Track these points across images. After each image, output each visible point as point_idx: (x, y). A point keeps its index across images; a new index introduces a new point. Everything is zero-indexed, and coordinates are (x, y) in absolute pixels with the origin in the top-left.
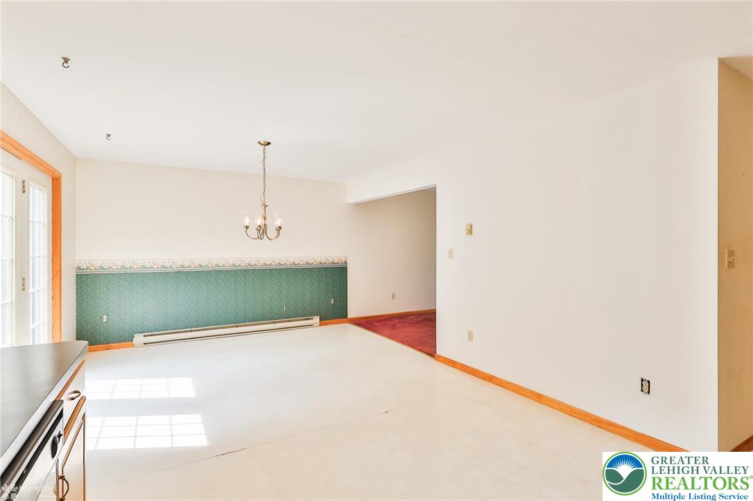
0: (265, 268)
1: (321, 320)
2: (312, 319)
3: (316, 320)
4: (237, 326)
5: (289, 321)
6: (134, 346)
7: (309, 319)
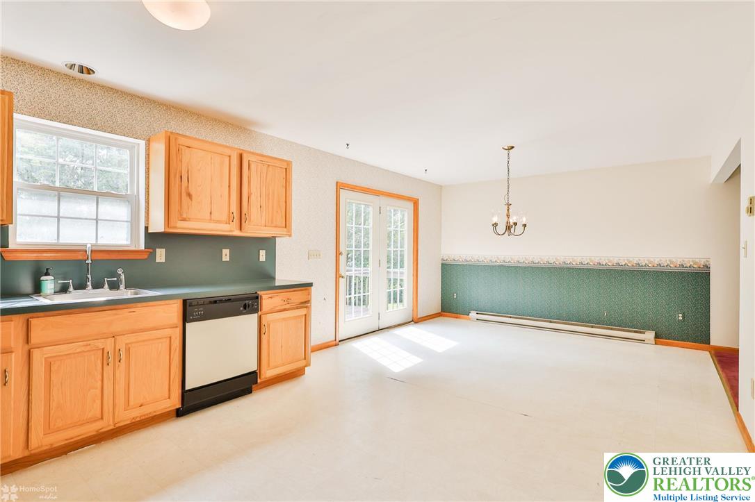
0: (582, 267)
1: (657, 337)
2: (644, 333)
3: (650, 335)
4: (551, 322)
5: (611, 329)
6: (470, 319)
7: (641, 333)
